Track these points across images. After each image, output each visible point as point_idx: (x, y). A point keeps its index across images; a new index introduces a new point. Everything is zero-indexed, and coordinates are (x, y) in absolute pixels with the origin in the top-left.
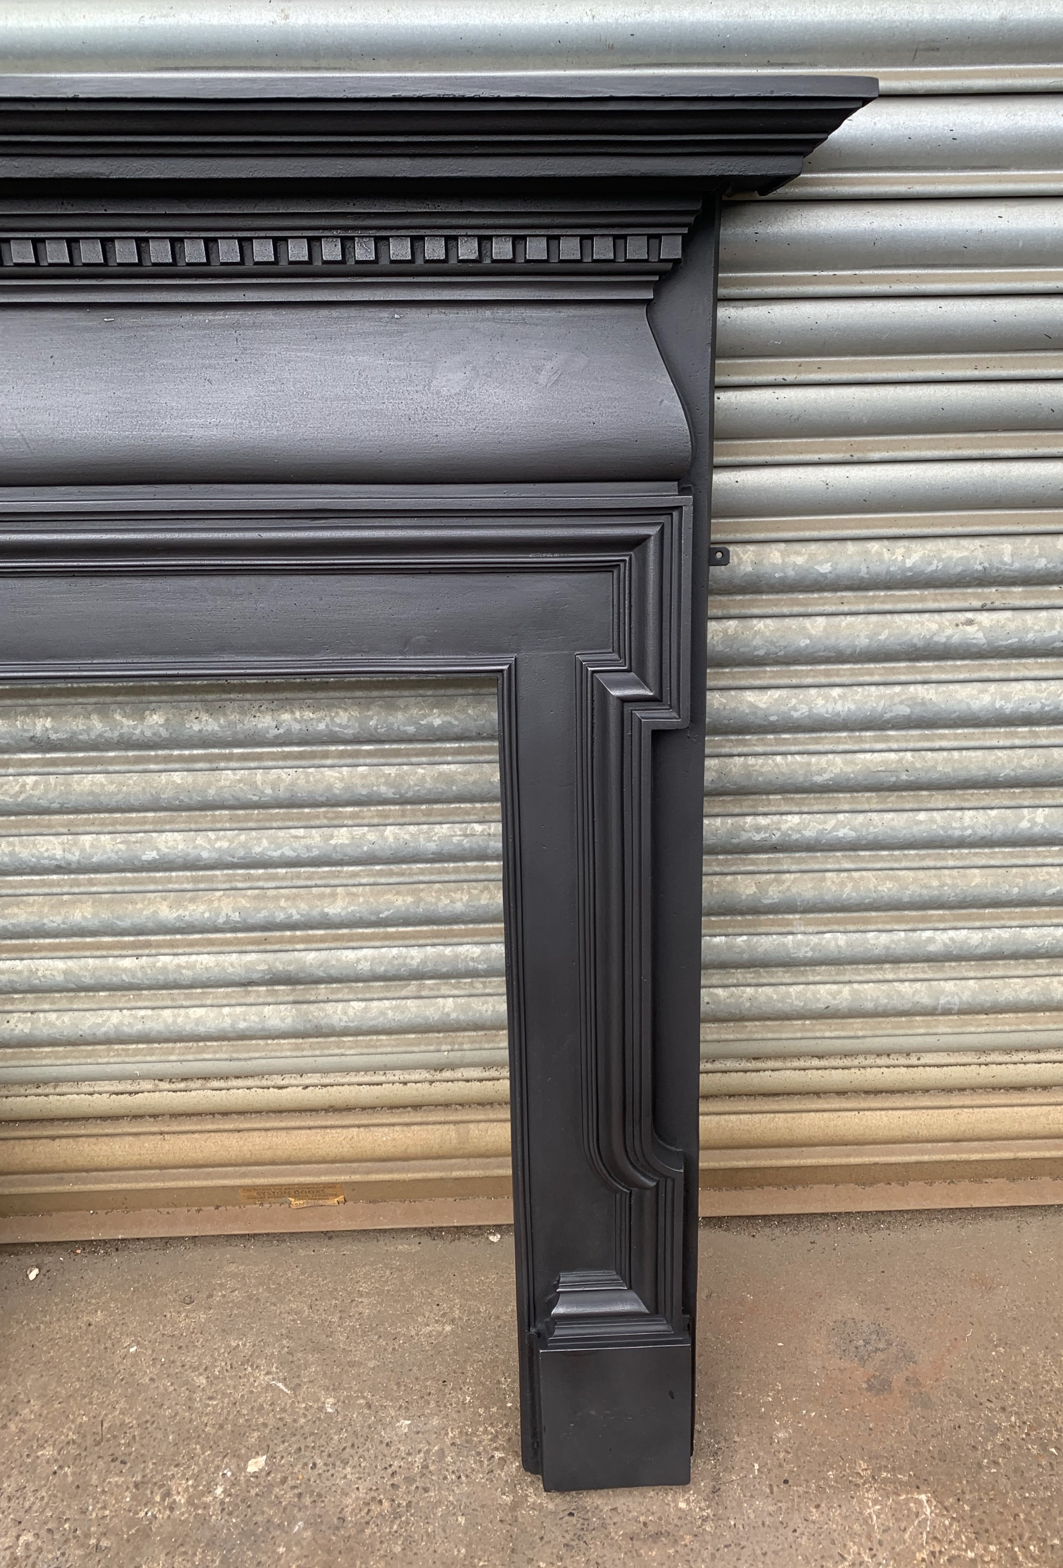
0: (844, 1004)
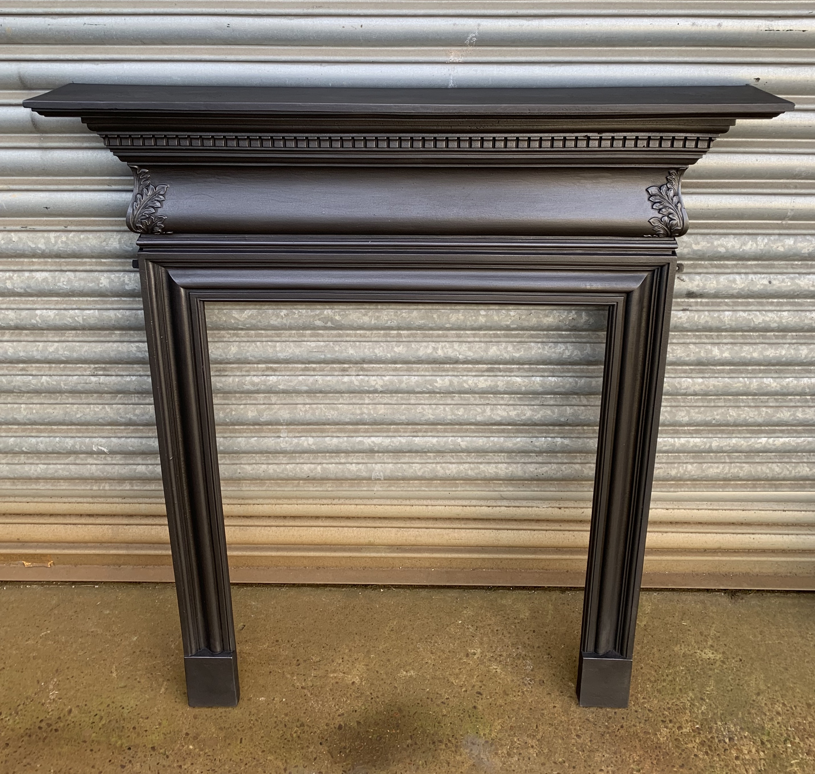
0: (318, 473)
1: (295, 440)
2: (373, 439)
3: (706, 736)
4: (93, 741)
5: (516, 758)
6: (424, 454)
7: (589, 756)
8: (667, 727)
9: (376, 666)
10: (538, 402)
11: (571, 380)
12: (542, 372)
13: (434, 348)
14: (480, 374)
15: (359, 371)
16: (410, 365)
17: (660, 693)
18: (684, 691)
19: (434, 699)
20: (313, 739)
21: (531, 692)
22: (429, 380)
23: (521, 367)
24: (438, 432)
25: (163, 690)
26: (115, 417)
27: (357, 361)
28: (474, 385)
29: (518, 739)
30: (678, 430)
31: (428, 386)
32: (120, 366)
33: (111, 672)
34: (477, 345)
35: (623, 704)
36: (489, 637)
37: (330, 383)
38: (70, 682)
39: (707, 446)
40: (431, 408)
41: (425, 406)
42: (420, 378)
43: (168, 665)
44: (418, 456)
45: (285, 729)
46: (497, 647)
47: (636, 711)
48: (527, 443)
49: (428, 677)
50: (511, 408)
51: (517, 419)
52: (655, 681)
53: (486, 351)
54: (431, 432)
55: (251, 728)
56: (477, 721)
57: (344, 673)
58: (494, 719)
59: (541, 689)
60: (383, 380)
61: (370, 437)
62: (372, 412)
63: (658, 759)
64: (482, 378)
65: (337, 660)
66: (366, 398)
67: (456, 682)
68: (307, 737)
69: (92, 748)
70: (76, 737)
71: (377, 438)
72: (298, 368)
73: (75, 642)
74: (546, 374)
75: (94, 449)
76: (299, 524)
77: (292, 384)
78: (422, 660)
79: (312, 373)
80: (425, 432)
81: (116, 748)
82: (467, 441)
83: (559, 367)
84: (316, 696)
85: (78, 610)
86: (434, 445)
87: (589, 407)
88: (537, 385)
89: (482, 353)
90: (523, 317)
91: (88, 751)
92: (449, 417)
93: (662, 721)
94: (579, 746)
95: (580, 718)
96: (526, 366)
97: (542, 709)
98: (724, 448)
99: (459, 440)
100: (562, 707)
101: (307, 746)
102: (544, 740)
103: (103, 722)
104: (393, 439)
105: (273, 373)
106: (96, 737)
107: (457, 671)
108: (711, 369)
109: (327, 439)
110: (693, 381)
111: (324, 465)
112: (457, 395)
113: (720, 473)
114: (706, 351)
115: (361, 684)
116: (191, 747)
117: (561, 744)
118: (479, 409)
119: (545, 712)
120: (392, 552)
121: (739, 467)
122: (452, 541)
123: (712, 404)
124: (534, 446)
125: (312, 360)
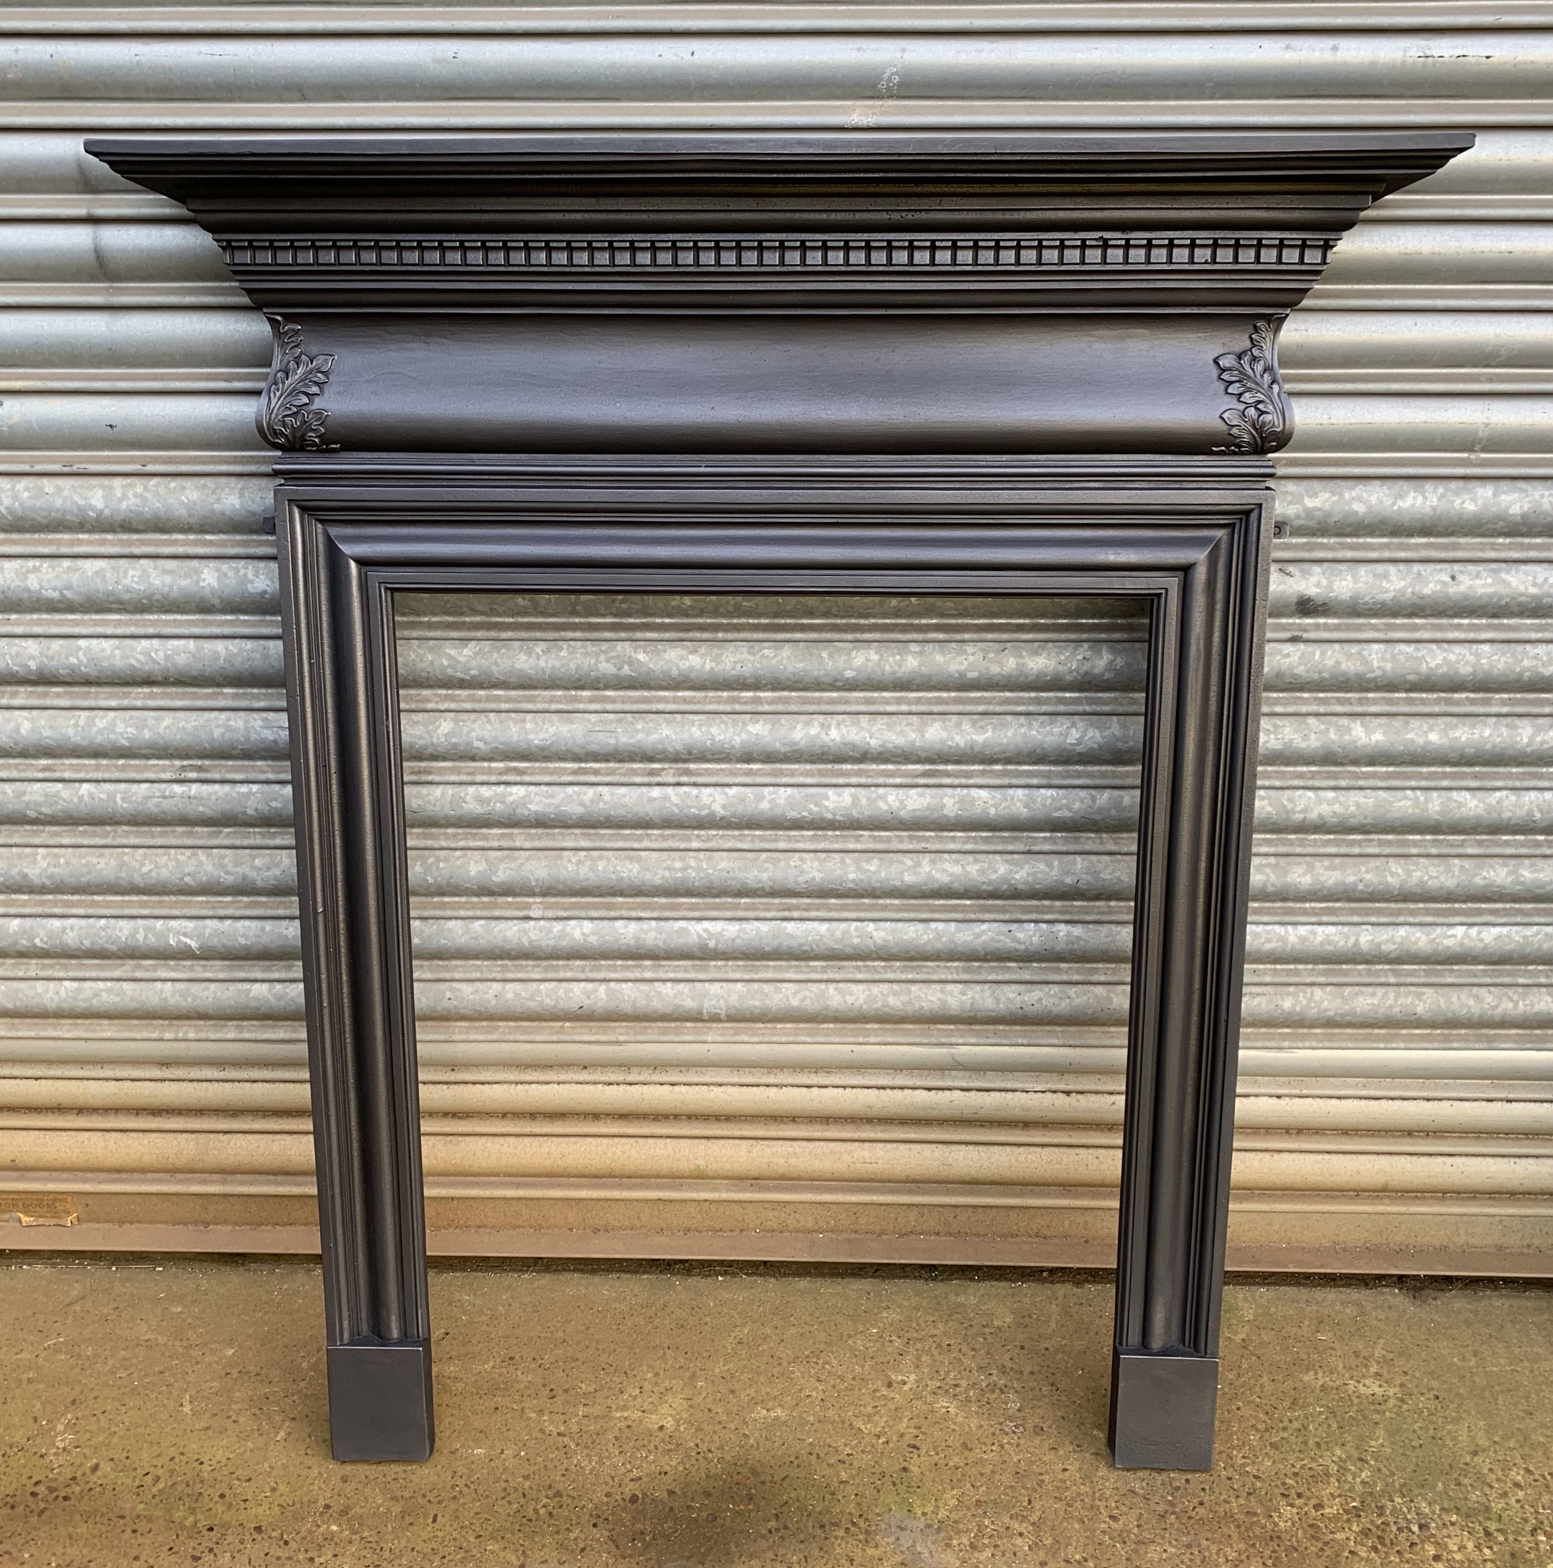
0: (600, 1004)
1: (558, 927)
2: (706, 924)
3: (1372, 1522)
4: (138, 1516)
5: (988, 1553)
6: (803, 962)
7: (1136, 1551)
8: (1292, 1505)
9: (708, 1400)
10: (1020, 847)
11: (1082, 793)
12: (1028, 777)
13: (822, 724)
14: (908, 781)
15: (680, 775)
16: (778, 766)
17: (1277, 1449)
18: (1324, 1446)
19: (822, 1455)
20: (578, 1517)
21: (1018, 1445)
22: (814, 795)
23: (988, 768)
24: (830, 910)
25: (282, 1434)
26: (216, 873)
27: (678, 753)
28: (898, 804)
29: (993, 1522)
30: (1292, 908)
31: (812, 806)
32: (230, 763)
33: (182, 1405)
34: (904, 720)
35: (1202, 1464)
36: (932, 1356)
37: (627, 800)
38: (98, 1420)
39: (1351, 943)
40: (818, 859)
41: (805, 855)
42: (795, 790)
43: (293, 1395)
44: (791, 966)
45: (523, 1501)
46: (949, 1372)
47: (1230, 1479)
48: (1001, 933)
49: (811, 1418)
50: (970, 858)
51: (980, 879)
52: (1267, 1430)
53: (921, 733)
54: (817, 910)
55: (454, 1498)
56: (908, 1492)
57: (644, 1412)
58: (944, 1489)
59: (1037, 1441)
60: (726, 794)
61: (701, 920)
62: (705, 866)
63: (1277, 1558)
64: (914, 791)
65: (630, 1390)
66: (694, 838)
67: (867, 1428)
68: (567, 1513)
69: (135, 1527)
70: (104, 1510)
71: (713, 923)
72: (564, 769)
73: (112, 1357)
74: (1035, 781)
75: (171, 942)
76: (561, 1130)
77: (553, 801)
78: (800, 1390)
79: (593, 779)
80: (805, 910)
81: (183, 1528)
82: (885, 929)
83: (1060, 768)
84: (586, 1447)
85: (121, 1306)
86: (822, 936)
87: (1119, 857)
88: (1018, 804)
89: (914, 735)
90: (991, 655)
91: (129, 1531)
92: (852, 876)
93: (1283, 1495)
94: (1115, 1534)
95: (1117, 1488)
96: (998, 767)
97: (1041, 1474)
98: (1383, 947)
99: (871, 926)
100: (1080, 1469)
101: (568, 1529)
102: (1044, 1523)
103: (161, 1485)
104: (745, 925)
105: (518, 779)
106: (144, 1510)
107: (869, 1409)
108: (1349, 772)
109: (619, 924)
110: (1317, 796)
111: (612, 985)
112: (866, 833)
113: (1378, 1006)
114: (1339, 728)
115: (677, 1429)
116: (334, 1528)
117: (1078, 1531)
118: (908, 861)
119: (1047, 1478)
120: (740, 1191)
121: (1414, 993)
122: (858, 1166)
123: (1356, 850)
124: (1015, 940)
125: (593, 748)
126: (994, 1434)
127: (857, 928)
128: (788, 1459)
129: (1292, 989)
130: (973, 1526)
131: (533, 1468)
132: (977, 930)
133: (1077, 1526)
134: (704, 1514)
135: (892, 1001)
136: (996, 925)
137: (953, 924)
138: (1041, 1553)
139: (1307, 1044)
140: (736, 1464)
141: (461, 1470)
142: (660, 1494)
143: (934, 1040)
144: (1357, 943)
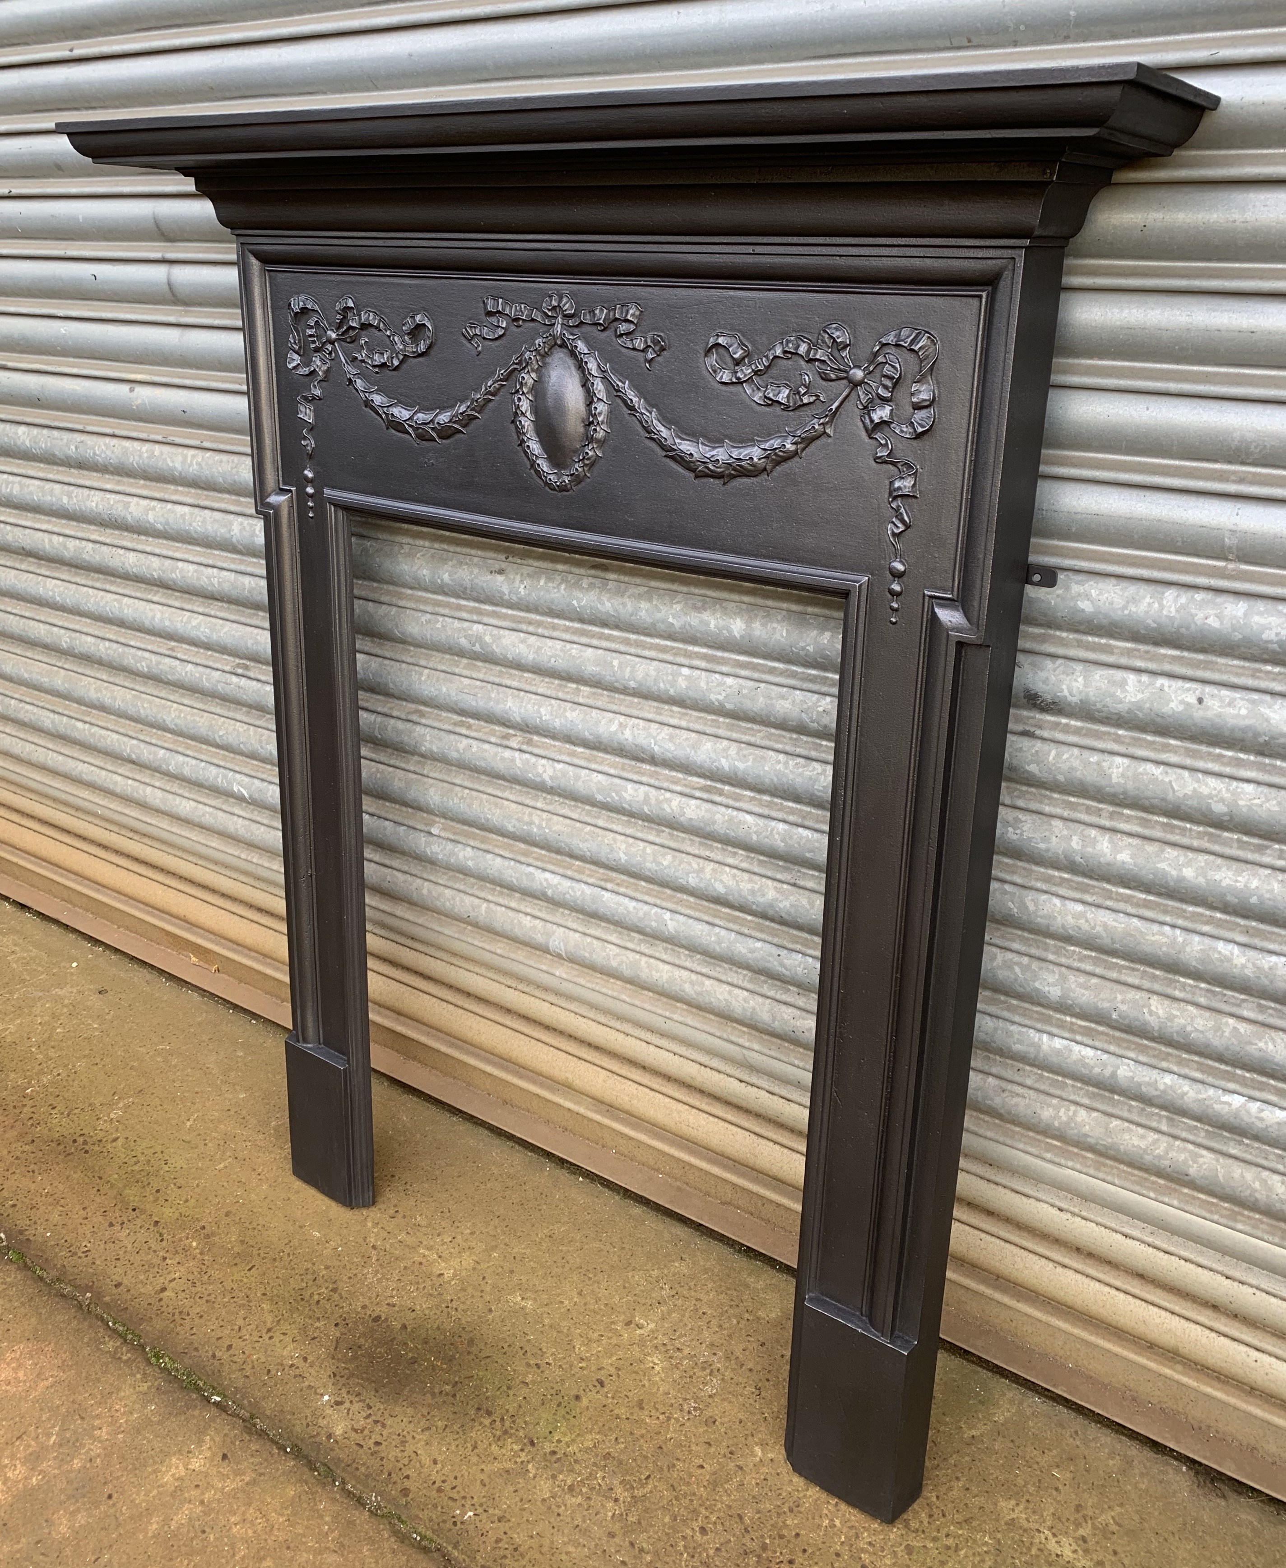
1: (450, 846)
2: (547, 875)
6: (626, 932)
9: (489, 1271)
13: (621, 724)
14: (687, 791)
15: (523, 743)
19: (529, 1354)
20: (331, 1313)
21: (683, 1425)
22: (616, 785)
23: (758, 796)
24: (637, 890)
26: (256, 746)
28: (679, 810)
29: (603, 1478)
30: (1050, 1017)
31: (614, 794)
34: (685, 734)
36: (684, 1316)
39: (1107, 1072)
40: (626, 842)
41: (618, 837)
42: (604, 777)
44: (616, 931)
48: (771, 955)
50: (746, 876)
51: (754, 899)
53: (695, 747)
54: (627, 887)
56: (563, 1417)
57: (440, 1257)
58: (592, 1429)
59: (700, 1430)
60: (554, 768)
61: (544, 870)
62: (544, 824)
64: (693, 802)
65: (445, 1236)
66: (541, 799)
67: (580, 1348)
68: (328, 1307)
69: (101, 1188)
70: (97, 1169)
71: (553, 876)
72: (449, 719)
74: (794, 820)
75: (235, 789)
78: (558, 1295)
79: (467, 732)
80: (618, 884)
81: (122, 1201)
82: (678, 921)
84: (381, 1266)
86: (629, 912)
88: (777, 837)
90: (745, 691)
91: (96, 1190)
92: (648, 866)
94: (692, 1545)
95: (730, 1507)
96: (767, 798)
97: (678, 1459)
98: (1144, 1089)
99: (667, 915)
100: (715, 1473)
101: (318, 1319)
102: (644, 1501)
103: (136, 1168)
104: (575, 884)
105: (418, 720)
106: (116, 1180)
107: (595, 1336)
108: (1104, 889)
109: (489, 856)
110: (1064, 905)
111: (492, 905)
112: (667, 830)
113: (1145, 1151)
114: (1084, 838)
115: (449, 1282)
116: (194, 1244)
117: (664, 1525)
118: (695, 863)
119: (679, 1465)
120: (596, 1112)
121: (1190, 1152)
122: (684, 1127)
123: (1114, 975)
124: (782, 965)
125: (461, 705)
126: (672, 1405)
127: (656, 912)
128: (501, 1344)
129: (1055, 1101)
130: (585, 1473)
131: (337, 1263)
132: (752, 946)
133: (667, 1519)
134: (410, 1355)
135: (687, 987)
136: (768, 946)
137: (733, 934)
138: (618, 1525)
139: (1070, 1164)
140: (464, 1328)
141: (295, 1242)
142: (397, 1325)
143: (725, 1036)
144: (1114, 1075)
